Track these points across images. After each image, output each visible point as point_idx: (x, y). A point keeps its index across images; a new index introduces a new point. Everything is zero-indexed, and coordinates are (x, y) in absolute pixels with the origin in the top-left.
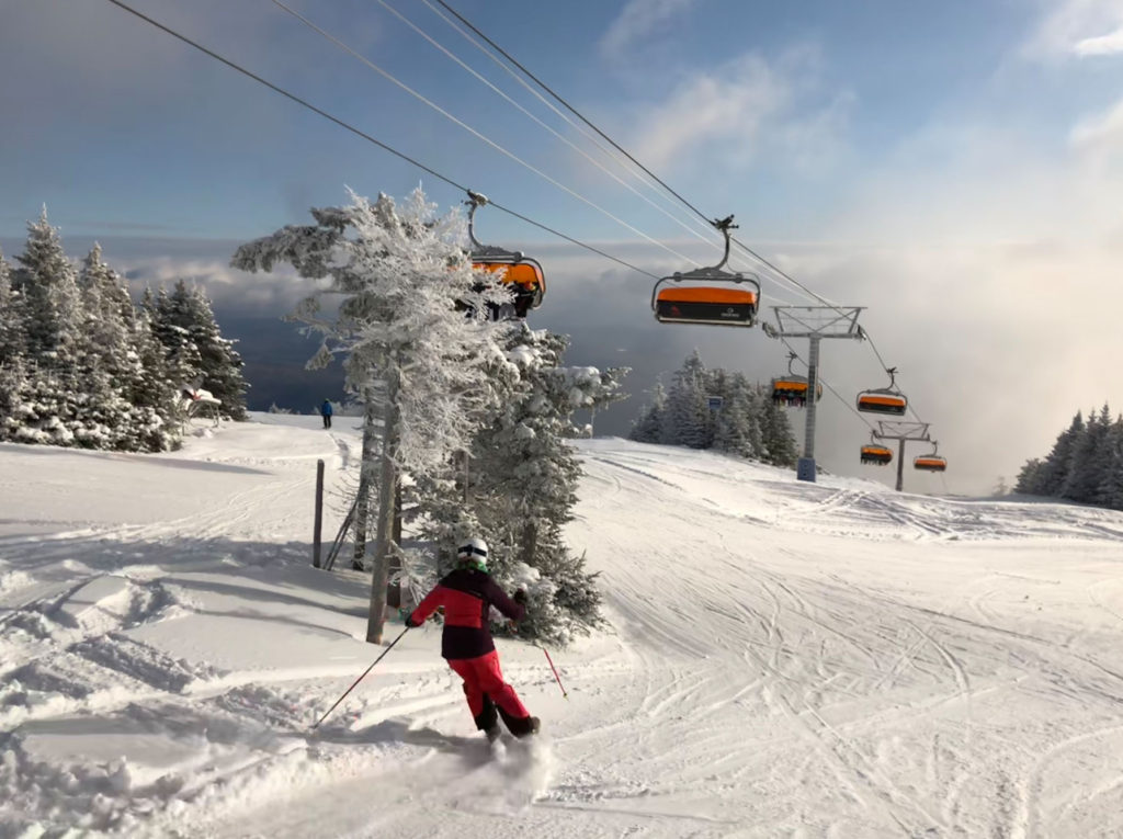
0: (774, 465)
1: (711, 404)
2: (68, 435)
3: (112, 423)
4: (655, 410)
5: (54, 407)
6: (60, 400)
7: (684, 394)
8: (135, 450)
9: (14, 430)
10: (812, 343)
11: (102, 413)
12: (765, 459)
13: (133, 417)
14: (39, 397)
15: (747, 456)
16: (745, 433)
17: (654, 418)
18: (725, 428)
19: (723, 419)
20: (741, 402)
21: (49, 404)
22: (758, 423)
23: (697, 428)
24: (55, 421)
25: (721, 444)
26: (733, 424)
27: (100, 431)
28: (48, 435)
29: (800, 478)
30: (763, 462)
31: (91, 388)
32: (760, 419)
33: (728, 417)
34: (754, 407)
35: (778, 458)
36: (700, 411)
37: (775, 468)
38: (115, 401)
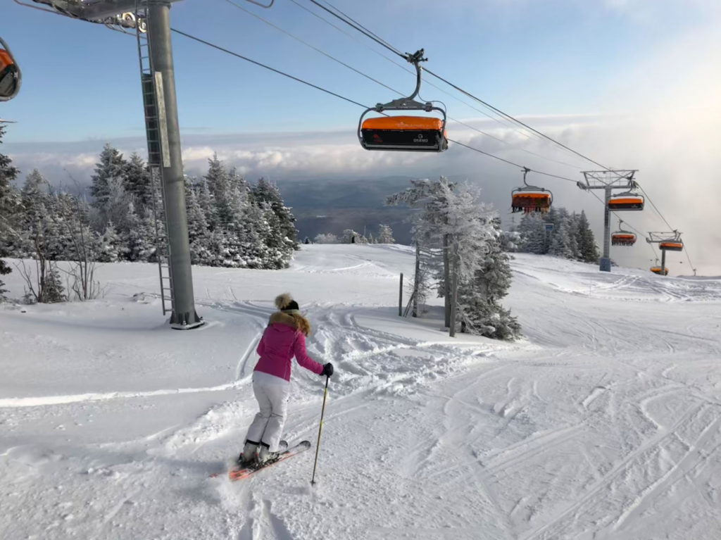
0: (585, 262)
1: (547, 228)
2: (244, 263)
3: (261, 256)
5: (237, 249)
6: (239, 246)
8: (271, 269)
9: (222, 261)
10: (607, 192)
11: (257, 251)
12: (580, 259)
13: (270, 252)
14: (230, 245)
15: (569, 257)
16: (567, 244)
18: (555, 242)
19: (554, 236)
20: (565, 226)
21: (235, 248)
22: (575, 238)
23: (538, 243)
24: (238, 256)
25: (553, 251)
26: (561, 239)
27: (256, 260)
28: (236, 263)
29: (601, 270)
30: (579, 261)
31: (251, 239)
32: (575, 235)
33: (557, 235)
34: (572, 228)
35: (587, 257)
36: (540, 232)
37: (586, 264)
38: (262, 246)
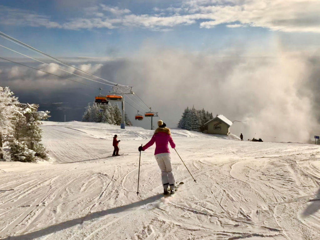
1: (101, 111)
4: (88, 113)
7: (94, 109)
15: (110, 123)
16: (109, 118)
17: (88, 115)
18: (104, 117)
19: (104, 115)
20: (108, 110)
23: (97, 117)
25: (104, 121)
26: (106, 116)
29: (121, 128)
30: (115, 125)
32: (113, 114)
33: (105, 114)
34: (112, 111)
36: (98, 113)
